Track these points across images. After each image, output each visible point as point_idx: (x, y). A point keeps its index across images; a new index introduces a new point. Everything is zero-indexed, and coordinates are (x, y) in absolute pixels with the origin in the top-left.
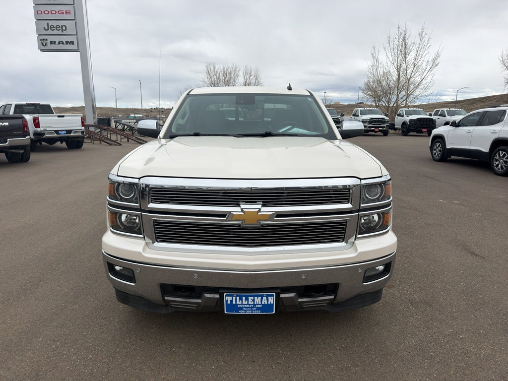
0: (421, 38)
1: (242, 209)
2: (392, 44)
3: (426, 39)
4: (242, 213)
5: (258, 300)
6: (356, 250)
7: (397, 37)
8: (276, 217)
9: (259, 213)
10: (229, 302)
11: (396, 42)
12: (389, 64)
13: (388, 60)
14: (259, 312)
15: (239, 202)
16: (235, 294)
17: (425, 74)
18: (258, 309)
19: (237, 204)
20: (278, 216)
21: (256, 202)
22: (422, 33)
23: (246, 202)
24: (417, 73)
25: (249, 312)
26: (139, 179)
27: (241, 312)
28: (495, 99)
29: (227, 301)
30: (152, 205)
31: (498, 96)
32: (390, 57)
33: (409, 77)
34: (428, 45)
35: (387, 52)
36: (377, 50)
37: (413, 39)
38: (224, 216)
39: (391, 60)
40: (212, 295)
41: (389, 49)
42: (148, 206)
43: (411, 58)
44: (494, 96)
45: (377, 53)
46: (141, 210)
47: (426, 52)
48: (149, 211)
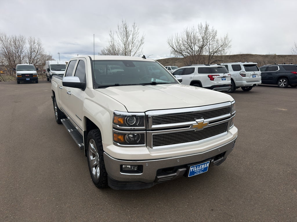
0: (134, 28)
1: (197, 122)
2: (120, 30)
3: (136, 29)
4: (197, 124)
5: (203, 166)
6: (232, 134)
7: (122, 27)
8: (209, 124)
9: (204, 123)
10: (191, 171)
11: (122, 29)
12: (120, 41)
13: (119, 39)
14: (202, 172)
15: (194, 119)
16: (195, 166)
17: (138, 48)
18: (202, 171)
19: (194, 120)
20: (210, 123)
21: (200, 118)
22: (134, 26)
23: (197, 118)
24: (134, 47)
25: (198, 174)
26: (145, 112)
27: (195, 174)
28: (162, 61)
29: (191, 170)
30: (154, 126)
31: (163, 59)
32: (120, 37)
33: (130, 49)
34: (138, 32)
35: (118, 34)
36: (112, 33)
37: (130, 28)
38: (189, 127)
39: (121, 39)
40: (183, 169)
41: (119, 33)
42: (152, 127)
43: (130, 38)
44: (162, 59)
45: (112, 34)
46: (146, 130)
47: (137, 36)
48: (151, 130)
